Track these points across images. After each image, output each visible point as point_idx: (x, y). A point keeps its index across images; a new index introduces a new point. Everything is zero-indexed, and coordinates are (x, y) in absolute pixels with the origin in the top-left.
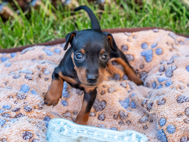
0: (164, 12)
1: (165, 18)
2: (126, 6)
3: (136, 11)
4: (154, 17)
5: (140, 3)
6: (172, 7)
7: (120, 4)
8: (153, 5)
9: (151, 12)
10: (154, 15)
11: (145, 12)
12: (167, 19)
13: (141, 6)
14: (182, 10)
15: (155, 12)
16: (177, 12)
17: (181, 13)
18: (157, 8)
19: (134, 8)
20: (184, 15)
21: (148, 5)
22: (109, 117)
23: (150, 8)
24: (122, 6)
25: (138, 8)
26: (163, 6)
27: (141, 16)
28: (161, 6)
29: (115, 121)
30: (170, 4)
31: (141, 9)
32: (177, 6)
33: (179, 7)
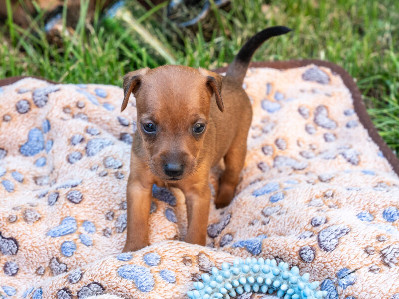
0: (106, 60)
1: (109, 72)
2: (30, 50)
3: (52, 58)
4: (86, 68)
5: (58, 43)
6: (120, 50)
7: (19, 46)
8: (84, 46)
9: (81, 60)
10: (86, 64)
11: (69, 59)
12: (113, 74)
13: (61, 50)
14: (139, 56)
15: (88, 59)
16: (131, 60)
17: (138, 61)
18: (93, 51)
19: (46, 53)
20: (145, 63)
21: (74, 47)
22: (27, 271)
23: (79, 53)
24: (23, 50)
25: (55, 53)
26: (103, 48)
27: (62, 69)
28: (99, 49)
29: (37, 278)
30: (118, 44)
31: (62, 54)
32: (130, 48)
33: (135, 50)
